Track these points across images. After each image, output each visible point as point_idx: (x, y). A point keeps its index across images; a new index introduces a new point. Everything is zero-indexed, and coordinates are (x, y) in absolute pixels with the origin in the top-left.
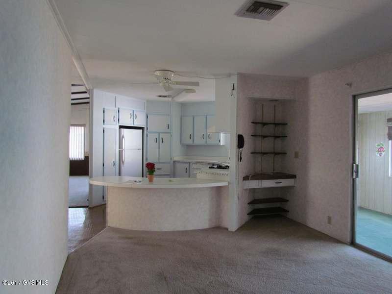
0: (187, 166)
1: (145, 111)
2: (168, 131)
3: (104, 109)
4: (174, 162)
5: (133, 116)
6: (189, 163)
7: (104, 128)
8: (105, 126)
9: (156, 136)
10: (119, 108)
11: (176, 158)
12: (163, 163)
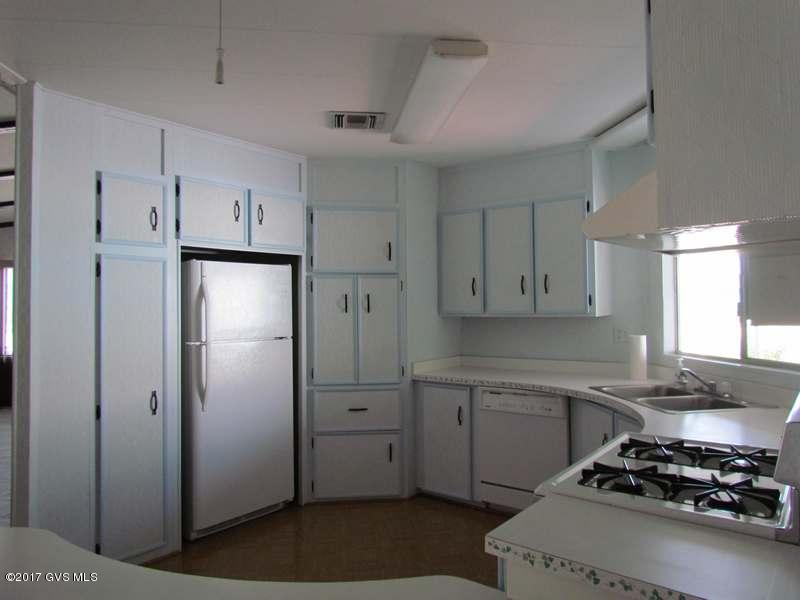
0: (462, 397)
1: (304, 195)
2: (390, 266)
3: (99, 174)
4: (415, 382)
5: (247, 211)
6: (472, 389)
7: (98, 257)
8: (100, 248)
9: (345, 284)
10: (178, 178)
11: (423, 369)
12: (374, 387)
